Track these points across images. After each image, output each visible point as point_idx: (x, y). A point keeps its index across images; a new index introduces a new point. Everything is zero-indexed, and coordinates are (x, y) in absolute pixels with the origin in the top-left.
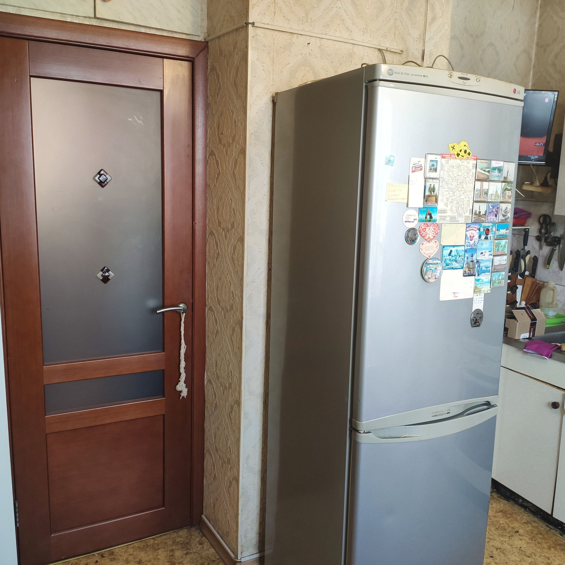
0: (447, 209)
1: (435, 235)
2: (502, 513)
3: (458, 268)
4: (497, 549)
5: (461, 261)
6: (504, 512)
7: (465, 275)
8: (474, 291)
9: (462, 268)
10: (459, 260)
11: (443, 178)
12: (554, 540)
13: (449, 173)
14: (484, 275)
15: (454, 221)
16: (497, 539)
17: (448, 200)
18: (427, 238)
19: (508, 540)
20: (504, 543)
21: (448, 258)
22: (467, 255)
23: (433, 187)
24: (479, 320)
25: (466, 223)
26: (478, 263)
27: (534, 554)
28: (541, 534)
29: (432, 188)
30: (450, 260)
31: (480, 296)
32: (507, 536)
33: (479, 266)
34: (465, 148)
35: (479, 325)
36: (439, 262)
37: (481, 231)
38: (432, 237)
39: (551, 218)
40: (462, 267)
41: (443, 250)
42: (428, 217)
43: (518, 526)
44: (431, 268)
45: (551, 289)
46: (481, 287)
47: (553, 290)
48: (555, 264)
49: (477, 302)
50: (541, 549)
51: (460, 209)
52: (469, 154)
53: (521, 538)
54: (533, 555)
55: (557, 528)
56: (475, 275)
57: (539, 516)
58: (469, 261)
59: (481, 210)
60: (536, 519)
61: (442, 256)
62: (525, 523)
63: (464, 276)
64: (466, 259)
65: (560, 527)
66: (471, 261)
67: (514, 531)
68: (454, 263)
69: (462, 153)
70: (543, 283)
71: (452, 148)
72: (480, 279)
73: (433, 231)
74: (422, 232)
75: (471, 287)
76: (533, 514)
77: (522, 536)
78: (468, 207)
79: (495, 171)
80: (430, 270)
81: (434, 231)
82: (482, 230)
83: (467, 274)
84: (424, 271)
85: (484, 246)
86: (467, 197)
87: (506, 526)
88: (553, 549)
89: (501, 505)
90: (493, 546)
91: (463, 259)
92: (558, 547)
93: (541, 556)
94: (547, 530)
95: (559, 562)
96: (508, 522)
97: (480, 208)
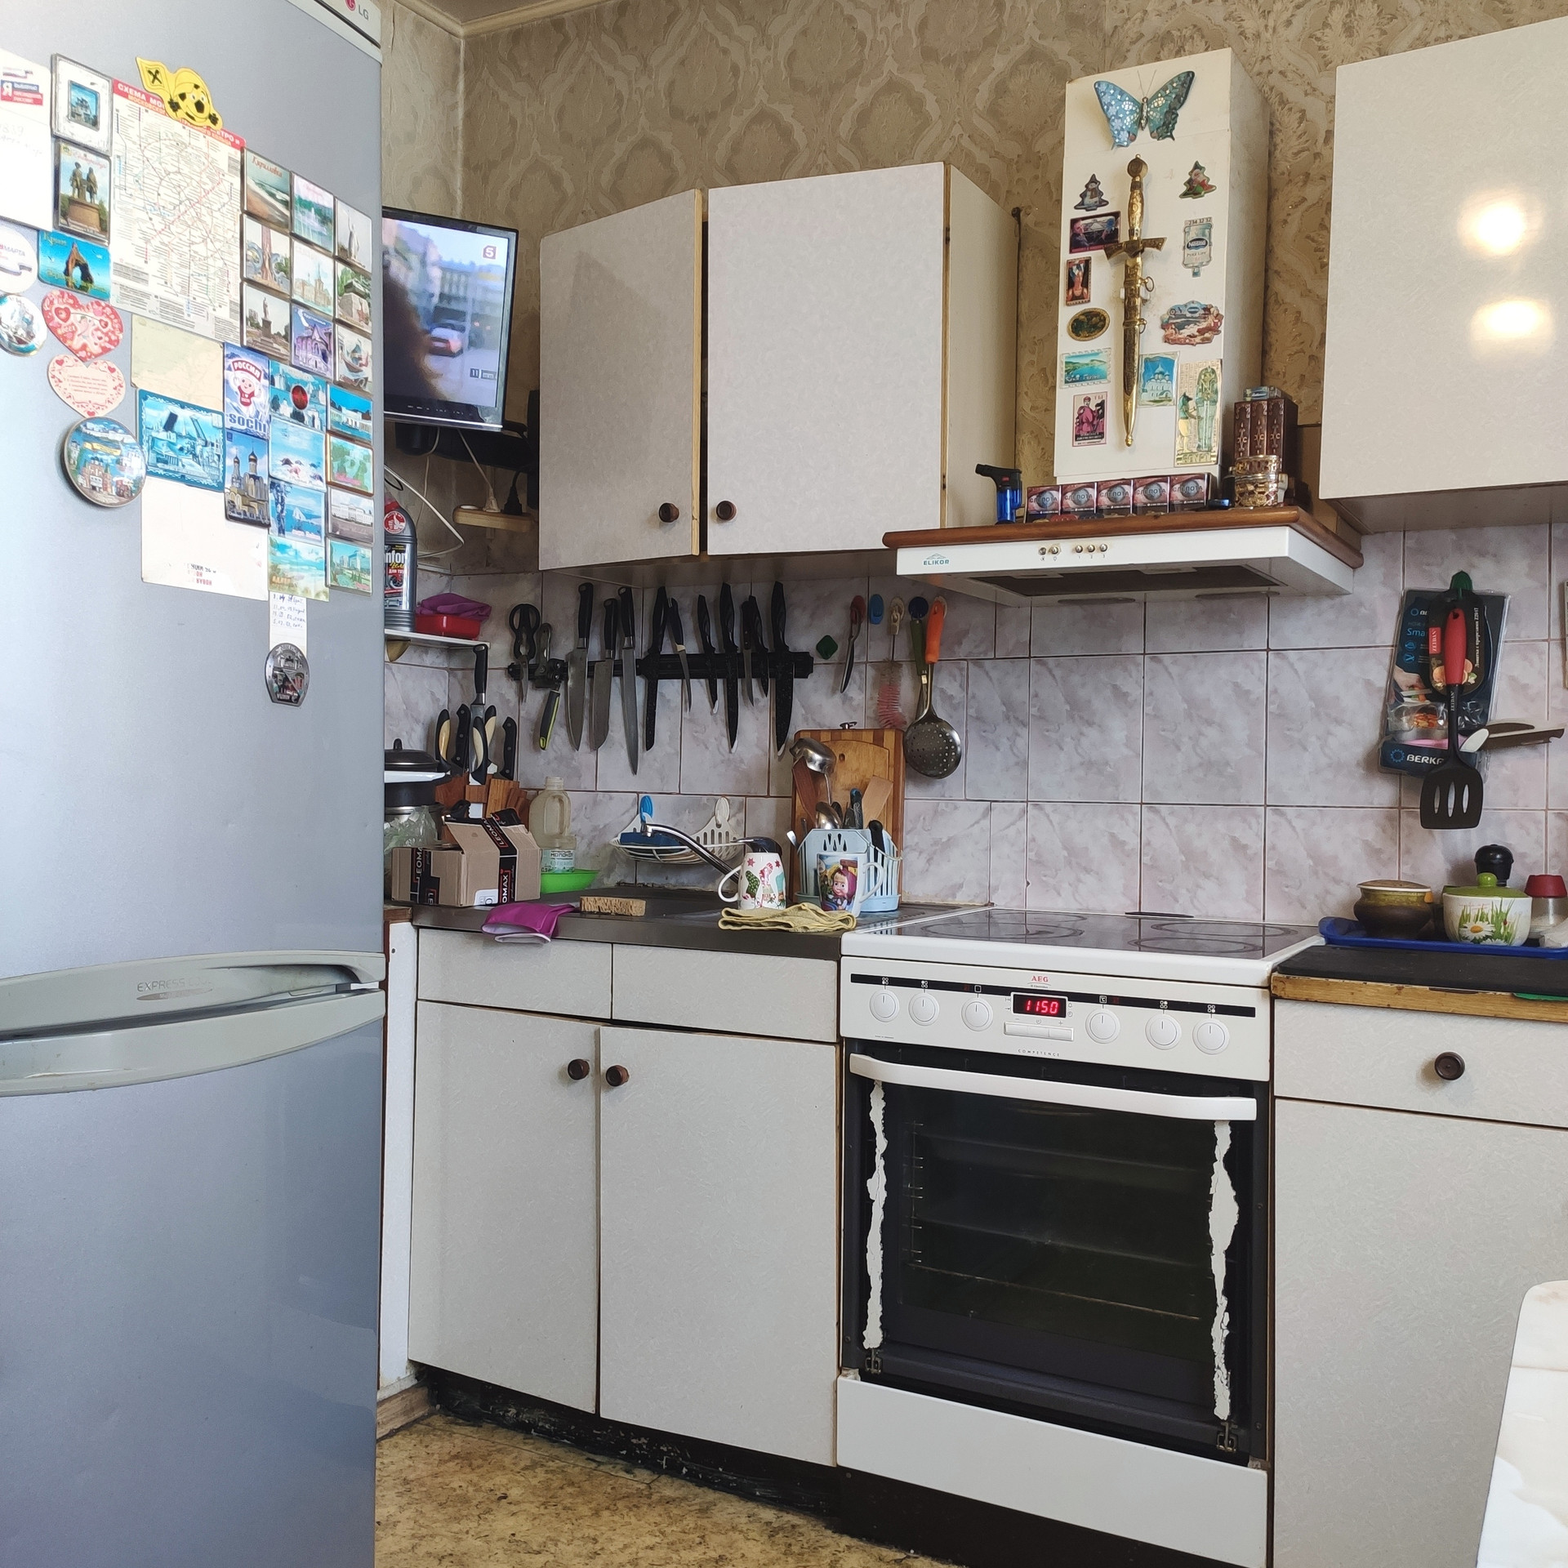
0: (146, 268)
1: (108, 346)
2: (457, 1461)
3: (204, 482)
4: (440, 1560)
5: (214, 461)
6: (464, 1459)
7: (232, 514)
8: (271, 582)
9: (220, 488)
10: (205, 455)
11: (123, 160)
12: (609, 1490)
13: (145, 150)
14: (301, 537)
15: (175, 321)
16: (443, 1531)
17: (147, 241)
18: (77, 343)
19: (476, 1525)
20: (465, 1537)
21: (165, 438)
22: (233, 451)
23: (88, 177)
24: (294, 680)
25: (223, 344)
26: (275, 491)
27: (551, 1540)
28: (572, 1484)
29: (85, 177)
30: (170, 445)
31: (292, 604)
32: (473, 1515)
33: (281, 502)
34: (199, 95)
35: (297, 700)
36: (129, 439)
37: (277, 385)
38: (96, 350)
39: (540, 611)
40: (218, 483)
41: (141, 404)
42: (77, 273)
43: (505, 1481)
44: (99, 456)
45: (554, 797)
46: (295, 574)
47: (561, 801)
48: (558, 735)
49: (284, 620)
50: (574, 1521)
51: (194, 286)
52: (213, 119)
53: (514, 1508)
54: (550, 1545)
55: (616, 1458)
56: (267, 526)
57: (566, 1441)
58: (245, 475)
59: (269, 318)
60: (558, 1451)
61: (141, 427)
62: (526, 1468)
63: (229, 518)
64: (230, 462)
65: (624, 1452)
66: (251, 476)
67: (494, 1498)
68: (187, 460)
69: (188, 106)
70: (535, 791)
71: (152, 77)
72: (288, 544)
73: (97, 329)
74: (57, 319)
75: (259, 565)
76: (550, 1440)
77: (518, 1503)
78: (226, 292)
79: (306, 211)
80: (97, 462)
81: (105, 330)
82: (280, 384)
83: (240, 514)
84: (69, 456)
85: (292, 440)
86: (217, 255)
87: (471, 1489)
88: (606, 1514)
89: (456, 1441)
90: (429, 1554)
91: (219, 456)
92: (620, 1504)
93: (572, 1540)
94: (588, 1470)
95: (623, 1541)
96: (475, 1479)
97: (268, 309)
